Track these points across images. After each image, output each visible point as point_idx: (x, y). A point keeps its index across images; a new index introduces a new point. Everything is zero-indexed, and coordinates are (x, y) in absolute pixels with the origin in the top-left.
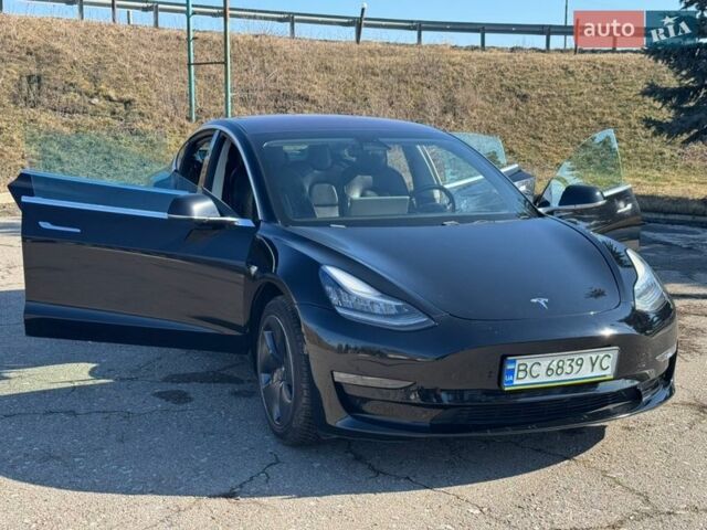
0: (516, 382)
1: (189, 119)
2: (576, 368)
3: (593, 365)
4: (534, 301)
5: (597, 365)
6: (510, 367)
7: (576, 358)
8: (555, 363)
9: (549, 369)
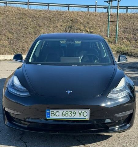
0: (51, 117)
1: (107, 37)
2: (73, 115)
3: (80, 114)
4: (67, 91)
5: (82, 114)
6: (48, 112)
7: (73, 111)
8: (65, 112)
9: (62, 114)
